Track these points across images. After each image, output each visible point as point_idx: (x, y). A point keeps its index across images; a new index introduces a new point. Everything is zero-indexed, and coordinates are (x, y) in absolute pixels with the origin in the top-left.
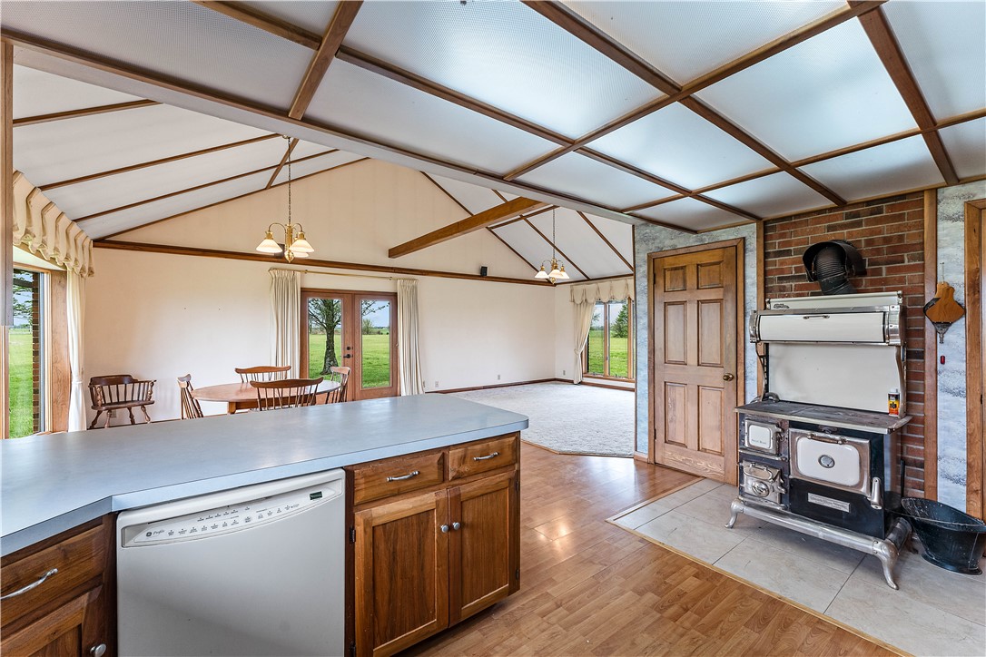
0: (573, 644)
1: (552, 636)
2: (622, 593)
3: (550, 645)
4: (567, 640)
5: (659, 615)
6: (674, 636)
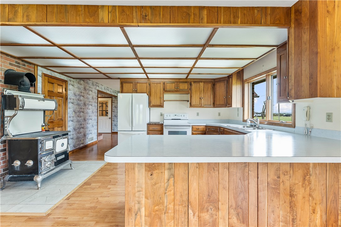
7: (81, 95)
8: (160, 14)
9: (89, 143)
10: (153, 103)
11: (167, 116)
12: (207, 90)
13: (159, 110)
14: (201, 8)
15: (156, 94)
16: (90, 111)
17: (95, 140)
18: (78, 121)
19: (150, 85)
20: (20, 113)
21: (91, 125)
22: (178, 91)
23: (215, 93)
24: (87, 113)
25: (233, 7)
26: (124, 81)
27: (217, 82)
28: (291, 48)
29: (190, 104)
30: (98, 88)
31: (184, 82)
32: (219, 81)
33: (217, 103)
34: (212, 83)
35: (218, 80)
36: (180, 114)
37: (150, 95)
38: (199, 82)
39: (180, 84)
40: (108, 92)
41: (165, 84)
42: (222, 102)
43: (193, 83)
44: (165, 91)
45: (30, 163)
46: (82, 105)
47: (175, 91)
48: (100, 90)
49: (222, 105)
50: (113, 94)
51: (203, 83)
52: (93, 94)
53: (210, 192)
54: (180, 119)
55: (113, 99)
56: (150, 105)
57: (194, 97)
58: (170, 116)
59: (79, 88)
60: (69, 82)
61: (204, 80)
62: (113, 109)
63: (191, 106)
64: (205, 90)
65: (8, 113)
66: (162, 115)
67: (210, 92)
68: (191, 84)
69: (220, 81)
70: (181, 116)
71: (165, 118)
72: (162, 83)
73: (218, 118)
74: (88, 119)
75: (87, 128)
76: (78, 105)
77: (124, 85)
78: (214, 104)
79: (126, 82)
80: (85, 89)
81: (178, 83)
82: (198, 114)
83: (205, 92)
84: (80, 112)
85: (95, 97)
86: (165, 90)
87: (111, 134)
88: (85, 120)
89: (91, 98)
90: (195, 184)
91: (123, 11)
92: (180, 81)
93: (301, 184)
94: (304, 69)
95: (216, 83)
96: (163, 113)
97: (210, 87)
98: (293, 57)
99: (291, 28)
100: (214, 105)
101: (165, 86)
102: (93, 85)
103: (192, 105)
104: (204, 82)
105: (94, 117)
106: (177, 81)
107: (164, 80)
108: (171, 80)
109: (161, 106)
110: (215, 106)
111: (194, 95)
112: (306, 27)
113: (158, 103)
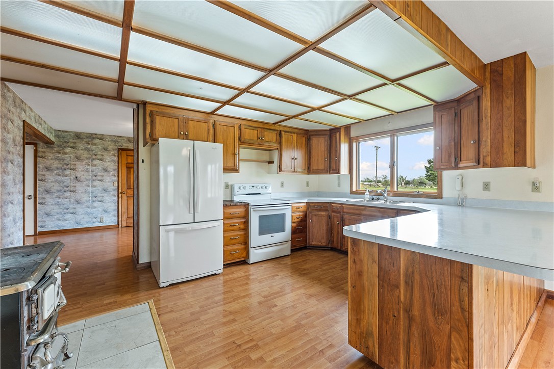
0: (314, 330)
1: (325, 334)
2: (274, 360)
3: (326, 329)
4: (317, 332)
5: (258, 343)
6: (259, 332)
11: (240, 188)
12: (301, 147)
15: (227, 146)
19: (214, 126)
21: (11, 218)
22: (263, 144)
23: (310, 152)
26: (157, 110)
27: (313, 135)
28: (485, 109)
29: (279, 168)
30: (23, 116)
31: (271, 129)
32: (316, 135)
33: (314, 167)
34: (306, 137)
35: (315, 133)
36: (261, 186)
38: (291, 132)
39: (265, 133)
41: (242, 129)
42: (322, 167)
43: (283, 133)
44: (242, 142)
47: (259, 144)
48: (28, 120)
49: (322, 170)
51: (296, 135)
52: (15, 130)
54: (260, 194)
55: (40, 149)
58: (244, 188)
61: (296, 130)
62: (39, 173)
63: (280, 170)
64: (298, 146)
67: (304, 150)
68: (280, 135)
69: (318, 135)
70: (262, 187)
71: (236, 193)
72: (236, 127)
73: (306, 189)
77: (157, 119)
78: (309, 168)
79: (163, 115)
81: (263, 130)
82: (282, 184)
83: (299, 149)
85: (19, 139)
86: (242, 140)
87: (33, 238)
89: (10, 142)
92: (265, 127)
94: (507, 136)
95: (311, 138)
96: (229, 184)
97: (304, 142)
98: (489, 121)
99: (486, 88)
100: (309, 170)
101: (241, 133)
102: (15, 106)
104: (297, 133)
106: (261, 125)
107: (240, 121)
108: (250, 124)
109: (235, 170)
110: (310, 172)
112: (510, 92)
113: (230, 164)
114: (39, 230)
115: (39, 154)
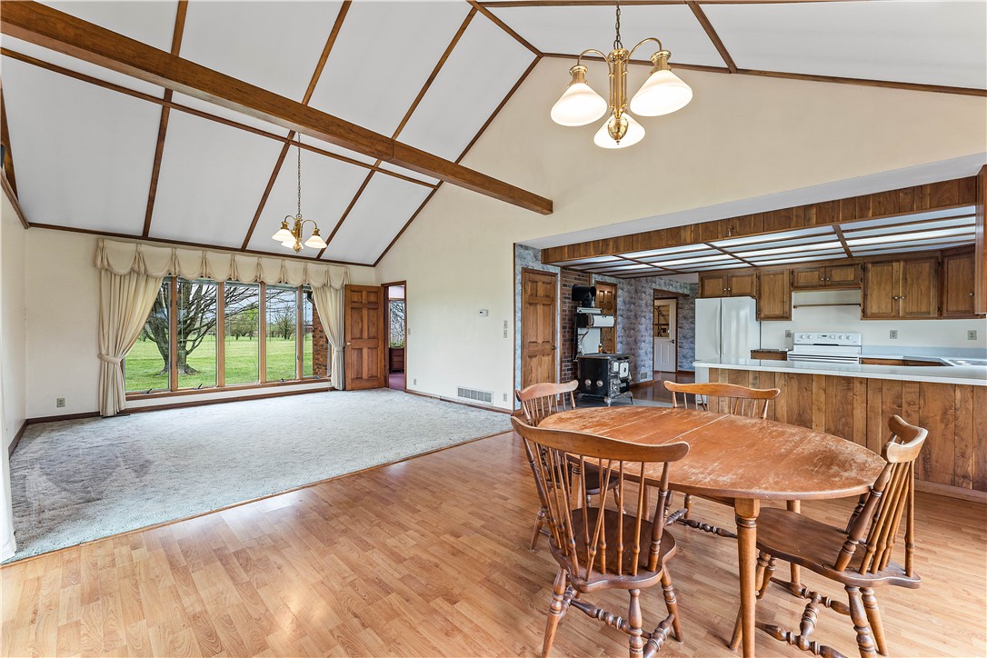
7: (631, 302)
8: (750, 224)
9: (642, 381)
10: (766, 312)
11: (802, 338)
12: (918, 278)
13: (782, 326)
14: (807, 208)
15: (774, 294)
16: (642, 327)
17: (649, 379)
18: (628, 344)
19: (759, 278)
20: (590, 331)
21: (644, 351)
22: (829, 285)
23: (943, 284)
24: (639, 331)
25: (858, 197)
26: (707, 275)
27: (949, 256)
29: (864, 311)
30: (654, 286)
31: (844, 266)
32: (956, 255)
33: (951, 307)
34: (933, 261)
35: (954, 252)
36: (838, 335)
37: (758, 298)
38: (891, 261)
39: (833, 272)
40: (672, 289)
41: (796, 274)
42: (964, 306)
43: (869, 266)
44: (795, 286)
45: (600, 383)
46: (632, 317)
47: (821, 286)
48: (658, 287)
49: (965, 311)
50: (680, 291)
51: (902, 263)
52: (647, 297)
53: (802, 411)
54: (837, 345)
55: (680, 302)
56: (760, 316)
57: (874, 296)
58: (809, 337)
59: (629, 292)
60: (619, 286)
61: (905, 256)
62: (679, 321)
63: (865, 316)
64: (909, 279)
65: (581, 331)
66: (789, 335)
67: (927, 282)
68: (864, 269)
69: (959, 254)
70: (840, 337)
71: (796, 342)
72: (786, 274)
73: (969, 344)
74: (641, 341)
75: (639, 356)
76: (628, 318)
77: (706, 281)
78: (939, 309)
79: (710, 278)
80: (636, 291)
81: (828, 270)
82: (893, 335)
83: (909, 282)
84: (630, 329)
85: (650, 302)
86: (795, 284)
88: (636, 342)
89: (643, 305)
90: (782, 401)
91: (707, 228)
92: (834, 265)
93: (938, 418)
95: (946, 260)
96: (792, 332)
97: (927, 269)
100: (942, 313)
101: (793, 279)
103: (869, 314)
104: (906, 261)
105: (649, 339)
106: (826, 264)
107: (793, 266)
108: (810, 265)
109: (786, 317)
110: (945, 315)
111: (875, 293)
113: (778, 312)
114: (679, 369)
115: (680, 306)
